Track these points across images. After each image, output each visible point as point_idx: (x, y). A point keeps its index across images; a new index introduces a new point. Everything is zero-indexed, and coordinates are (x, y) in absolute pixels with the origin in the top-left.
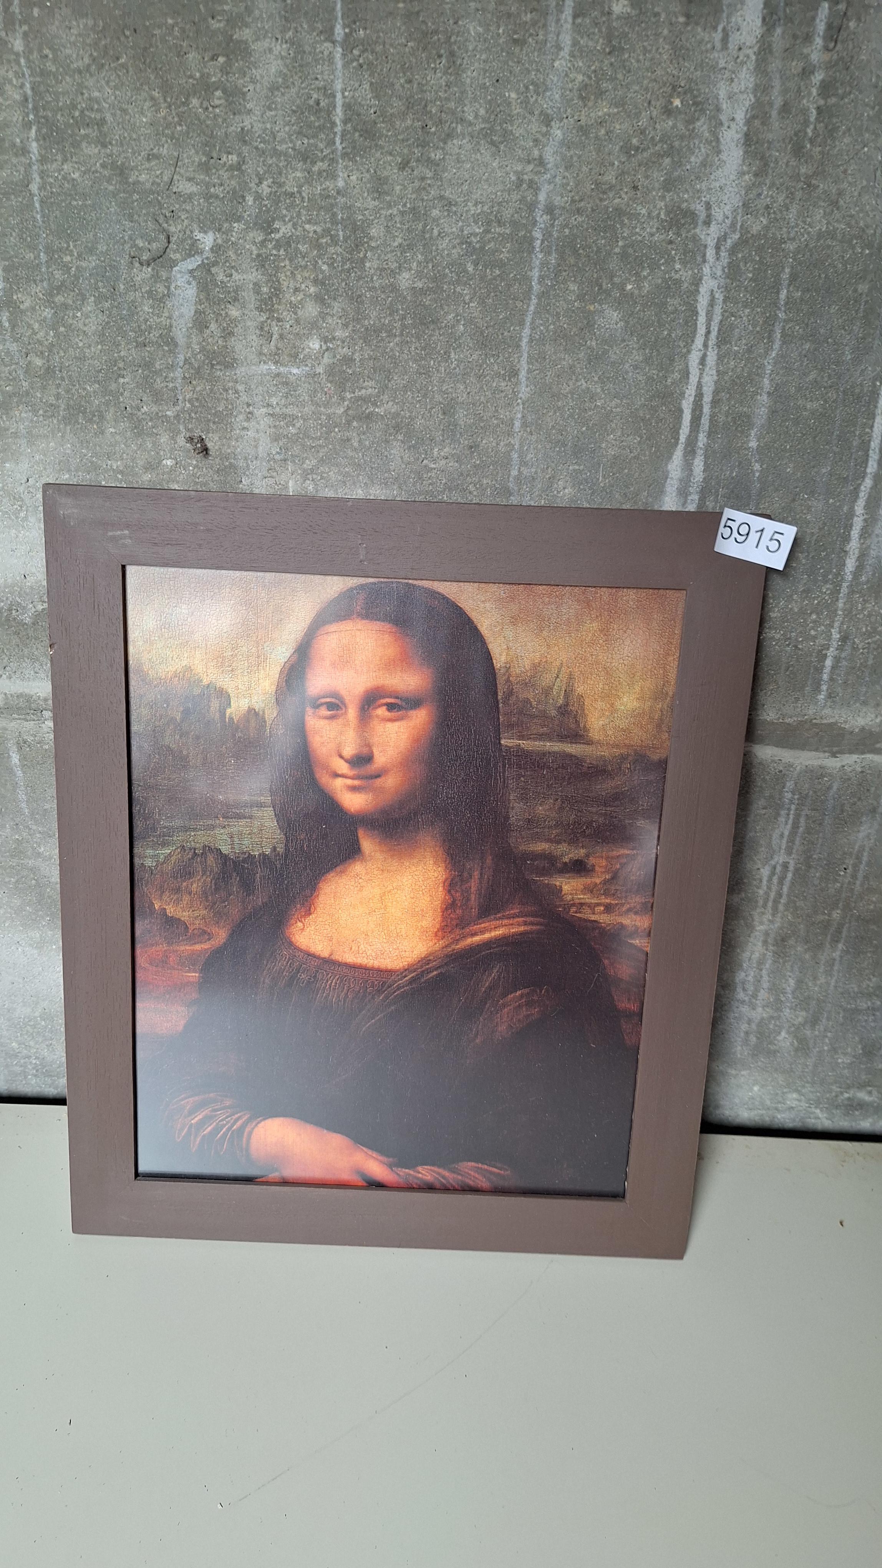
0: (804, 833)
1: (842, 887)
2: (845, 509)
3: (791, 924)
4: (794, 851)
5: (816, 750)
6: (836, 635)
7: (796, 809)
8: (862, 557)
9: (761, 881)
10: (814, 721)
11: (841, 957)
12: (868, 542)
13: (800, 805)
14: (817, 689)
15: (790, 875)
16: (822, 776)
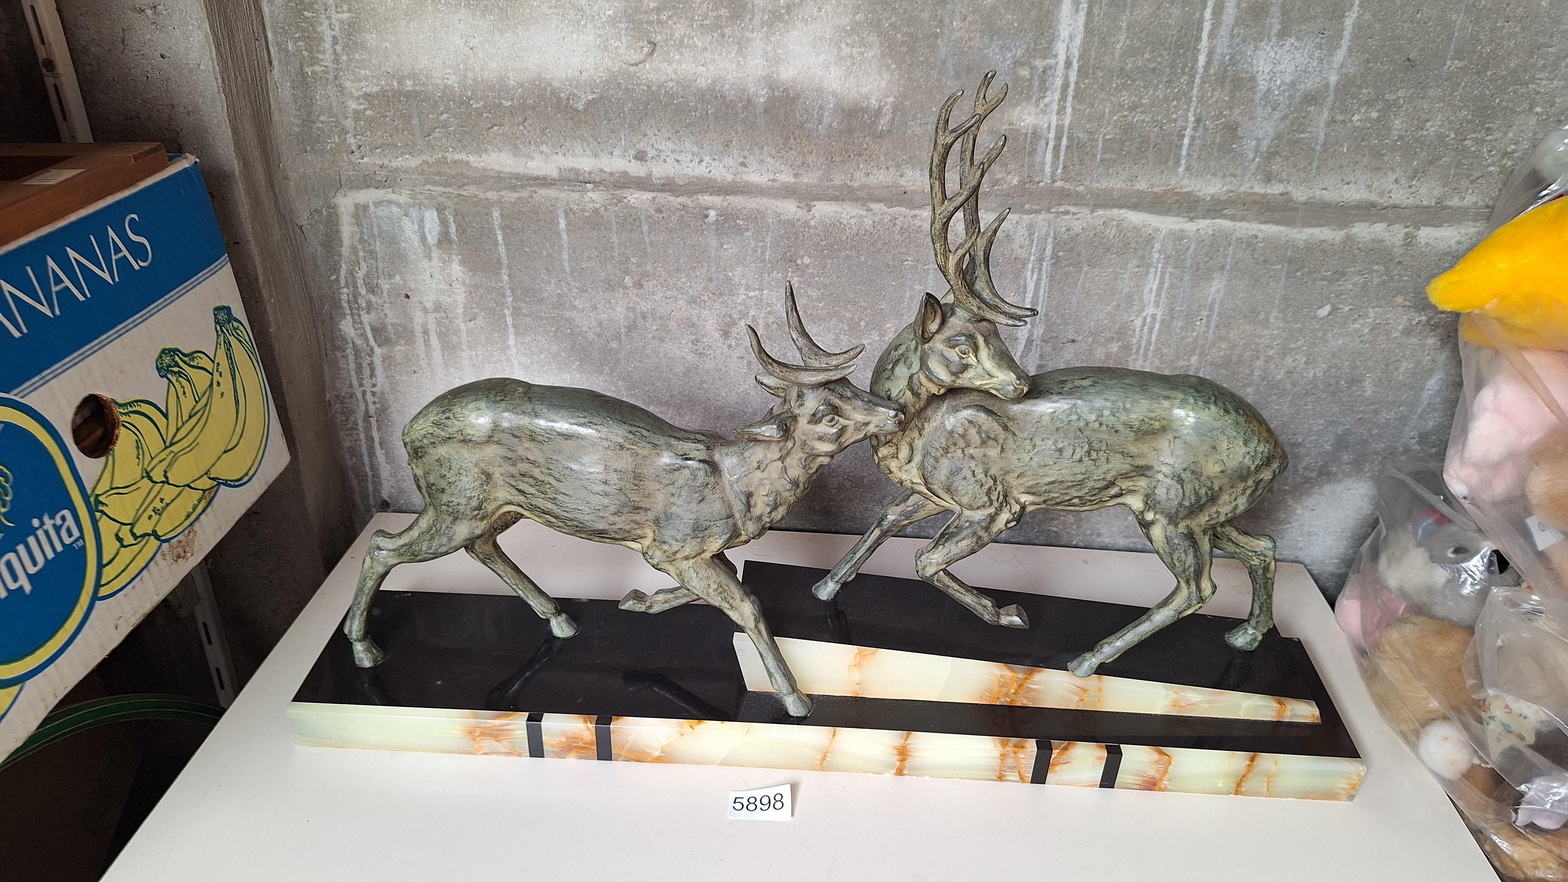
0: (1169, 288)
1: (1198, 335)
2: (1197, 15)
4: (1161, 304)
5: (1178, 215)
6: (1192, 119)
7: (1163, 267)
8: (1211, 53)
9: (1134, 331)
10: (1176, 190)
12: (1215, 42)
13: (1166, 263)
14: (1177, 163)
15: (1157, 326)
16: (1181, 239)
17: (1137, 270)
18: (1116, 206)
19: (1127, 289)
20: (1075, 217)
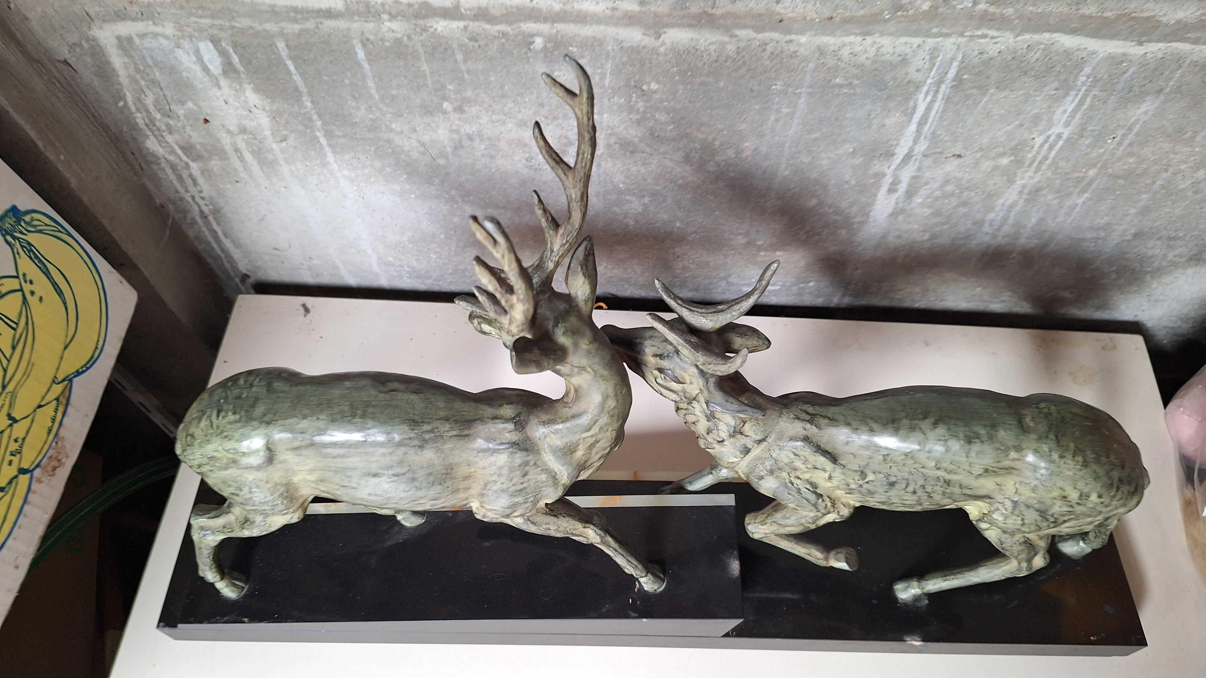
0: (1087, 109)
1: (1105, 152)
3: (1048, 179)
4: (1072, 124)
5: (1125, 40)
7: (1086, 91)
9: (1033, 147)
10: (1133, 15)
11: (1084, 203)
13: (1092, 86)
15: (1061, 143)
16: (1122, 62)
17: (1054, 92)
18: (1049, 31)
19: (1036, 111)
20: (994, 41)
